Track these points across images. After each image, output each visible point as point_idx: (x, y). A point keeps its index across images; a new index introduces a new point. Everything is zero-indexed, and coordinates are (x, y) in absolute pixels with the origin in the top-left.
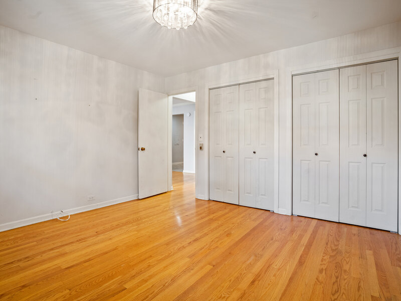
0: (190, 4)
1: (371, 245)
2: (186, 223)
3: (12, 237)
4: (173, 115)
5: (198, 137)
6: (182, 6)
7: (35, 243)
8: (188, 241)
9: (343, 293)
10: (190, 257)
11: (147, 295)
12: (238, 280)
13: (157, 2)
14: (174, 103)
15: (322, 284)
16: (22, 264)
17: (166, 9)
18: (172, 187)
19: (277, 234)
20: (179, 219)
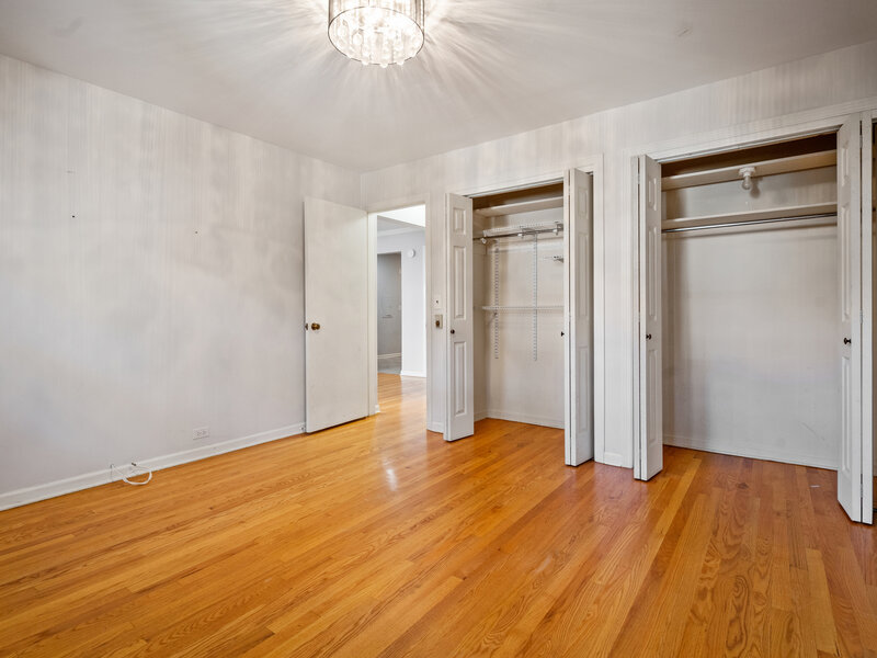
0: (408, 8)
1: (818, 538)
2: (406, 484)
3: (20, 525)
4: (379, 256)
5: (431, 302)
6: (391, 12)
7: (71, 536)
8: (411, 522)
9: (754, 645)
10: (413, 558)
11: (318, 647)
12: (517, 609)
13: (335, 3)
14: (380, 228)
15: (705, 625)
16: (39, 584)
17: (357, 19)
18: (377, 406)
19: (602, 508)
20: (391, 474)
